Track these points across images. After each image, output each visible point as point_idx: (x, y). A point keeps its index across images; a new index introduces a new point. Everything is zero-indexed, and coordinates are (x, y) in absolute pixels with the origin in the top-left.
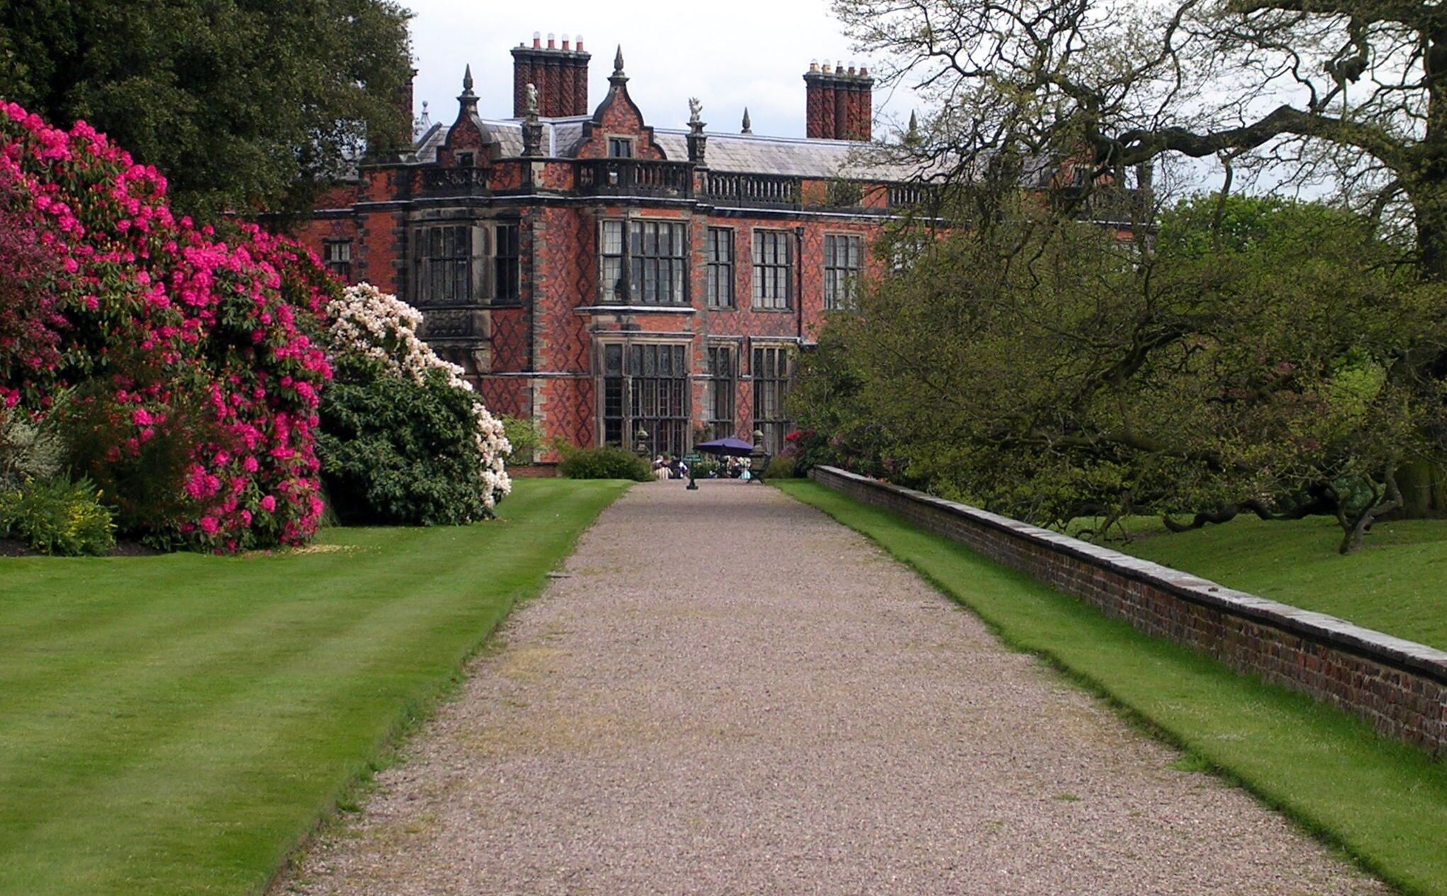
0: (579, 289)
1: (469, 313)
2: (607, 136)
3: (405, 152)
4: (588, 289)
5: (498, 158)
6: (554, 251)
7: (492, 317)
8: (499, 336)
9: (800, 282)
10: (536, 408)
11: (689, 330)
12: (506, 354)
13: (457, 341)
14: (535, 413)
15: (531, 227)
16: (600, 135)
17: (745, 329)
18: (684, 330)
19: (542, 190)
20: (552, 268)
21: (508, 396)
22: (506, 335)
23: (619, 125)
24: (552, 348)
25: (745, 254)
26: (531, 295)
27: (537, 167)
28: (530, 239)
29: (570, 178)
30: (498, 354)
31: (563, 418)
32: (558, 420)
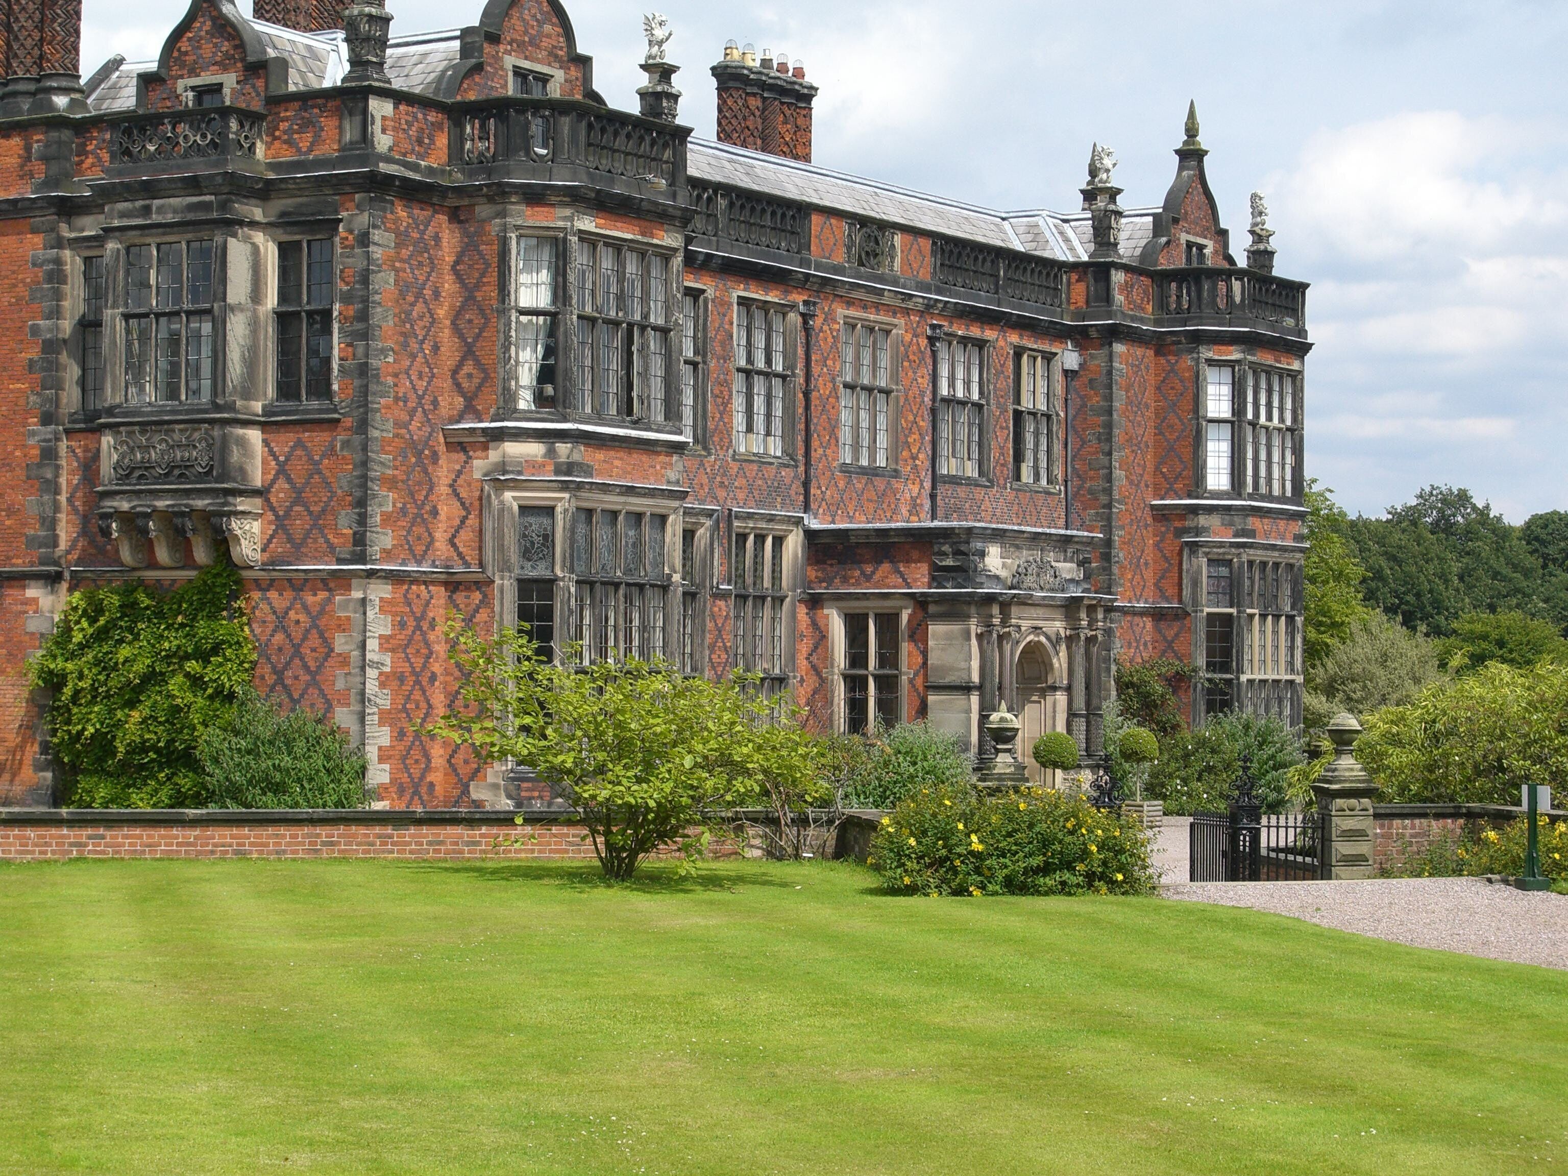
0: (458, 385)
1: (216, 432)
2: (510, 61)
3: (65, 91)
4: (479, 387)
5: (282, 92)
6: (410, 298)
7: (266, 443)
8: (281, 484)
9: (807, 407)
10: (372, 644)
11: (677, 483)
12: (299, 525)
13: (187, 493)
14: (369, 656)
15: (364, 240)
16: (497, 59)
17: (721, 494)
18: (669, 482)
19: (389, 160)
20: (404, 334)
21: (302, 617)
22: (299, 482)
23: (531, 43)
24: (403, 511)
25: (723, 344)
26: (365, 391)
27: (380, 108)
28: (361, 264)
29: (442, 140)
30: (281, 523)
31: (424, 667)
32: (414, 673)
